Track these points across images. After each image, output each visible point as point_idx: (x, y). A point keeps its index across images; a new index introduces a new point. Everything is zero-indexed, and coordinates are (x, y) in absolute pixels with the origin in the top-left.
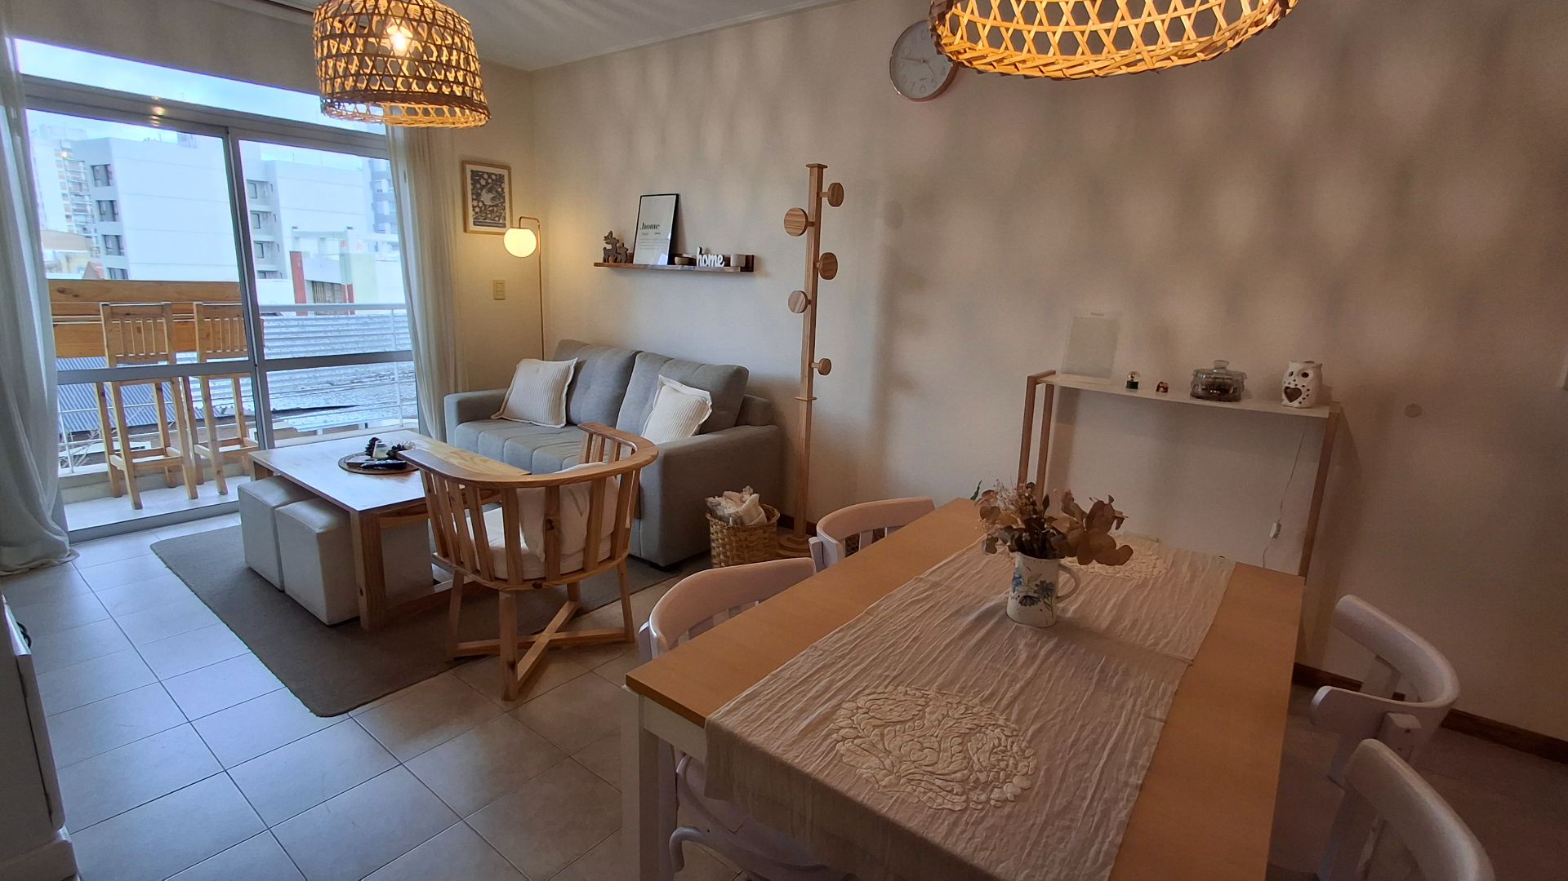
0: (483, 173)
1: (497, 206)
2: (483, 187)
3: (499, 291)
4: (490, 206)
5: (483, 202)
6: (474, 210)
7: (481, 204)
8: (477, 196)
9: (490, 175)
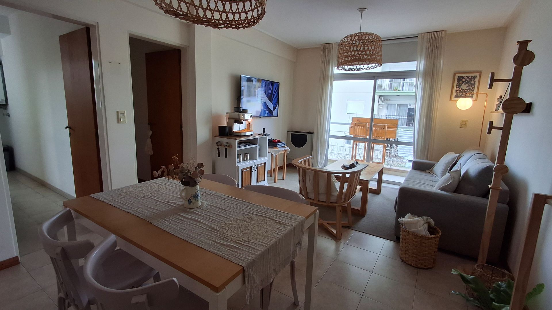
0: (465, 76)
1: (470, 89)
2: (463, 82)
3: (464, 125)
4: (465, 90)
5: (462, 88)
6: (456, 92)
7: (460, 89)
8: (459, 86)
9: (468, 77)
